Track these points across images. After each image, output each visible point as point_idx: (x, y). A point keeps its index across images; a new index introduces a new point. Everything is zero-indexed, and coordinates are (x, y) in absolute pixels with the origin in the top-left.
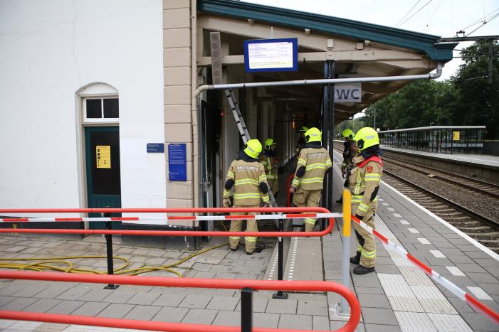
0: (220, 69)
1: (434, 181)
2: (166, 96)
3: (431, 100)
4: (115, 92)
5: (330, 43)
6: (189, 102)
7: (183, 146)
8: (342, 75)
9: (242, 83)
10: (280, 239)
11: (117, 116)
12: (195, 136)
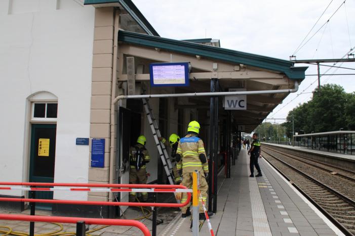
0: (133, 85)
1: (335, 178)
2: (92, 103)
3: (342, 109)
4: (56, 99)
5: (215, 66)
6: (109, 108)
7: (103, 141)
8: (232, 89)
9: (149, 94)
10: (153, 208)
11: (55, 116)
12: (112, 133)
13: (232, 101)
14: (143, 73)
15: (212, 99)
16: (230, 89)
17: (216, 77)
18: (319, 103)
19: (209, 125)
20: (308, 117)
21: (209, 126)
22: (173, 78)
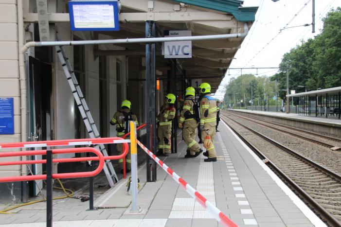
0: (47, 27)
1: (334, 154)
5: (150, 4)
6: (16, 58)
7: (11, 100)
8: (173, 32)
12: (22, 91)
13: (174, 47)
14: (57, 12)
15: (147, 46)
16: (170, 32)
17: (151, 19)
18: (332, 39)
19: (145, 80)
20: (314, 63)
21: (146, 82)
22: (99, 20)
